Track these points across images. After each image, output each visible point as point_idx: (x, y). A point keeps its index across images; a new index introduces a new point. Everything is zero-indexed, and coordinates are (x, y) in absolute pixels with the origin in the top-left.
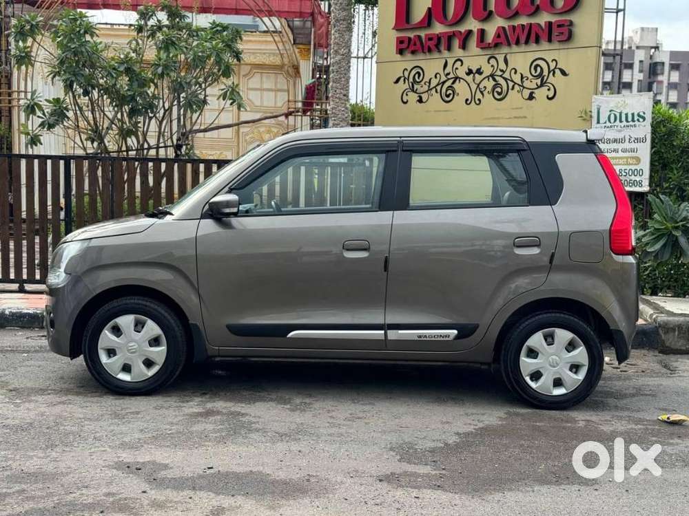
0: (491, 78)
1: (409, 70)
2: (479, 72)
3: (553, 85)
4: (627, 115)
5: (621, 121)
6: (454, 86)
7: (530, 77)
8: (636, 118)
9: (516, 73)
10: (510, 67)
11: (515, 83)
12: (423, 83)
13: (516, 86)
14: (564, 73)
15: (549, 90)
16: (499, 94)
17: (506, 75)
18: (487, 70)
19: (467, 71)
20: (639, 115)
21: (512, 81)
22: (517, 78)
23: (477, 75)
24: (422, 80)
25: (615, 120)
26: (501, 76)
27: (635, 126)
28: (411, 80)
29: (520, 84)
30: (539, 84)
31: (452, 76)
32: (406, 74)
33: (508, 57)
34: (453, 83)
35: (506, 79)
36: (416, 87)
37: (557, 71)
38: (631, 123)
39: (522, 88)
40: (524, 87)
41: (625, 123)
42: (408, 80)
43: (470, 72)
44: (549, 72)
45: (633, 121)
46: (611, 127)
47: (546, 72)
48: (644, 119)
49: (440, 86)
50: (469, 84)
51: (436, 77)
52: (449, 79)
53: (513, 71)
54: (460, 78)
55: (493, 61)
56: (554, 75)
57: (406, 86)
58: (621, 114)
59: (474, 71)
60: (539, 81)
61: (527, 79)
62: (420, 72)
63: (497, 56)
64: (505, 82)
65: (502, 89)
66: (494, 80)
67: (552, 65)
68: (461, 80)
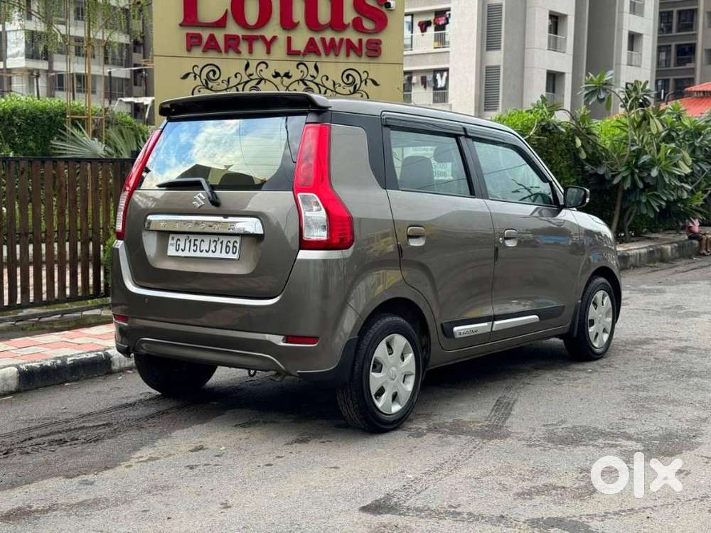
0: (301, 83)
1: (201, 67)
2: (287, 75)
3: (366, 94)
6: (259, 86)
7: (343, 84)
9: (327, 79)
10: (322, 72)
11: (328, 89)
12: (220, 81)
13: (328, 91)
14: (375, 83)
15: (362, 96)
17: (318, 80)
18: (296, 75)
19: (274, 74)
21: (325, 87)
22: (329, 84)
23: (284, 78)
24: (219, 78)
26: (312, 81)
28: (204, 76)
29: (332, 88)
30: (352, 90)
31: (255, 76)
32: (197, 71)
33: (318, 65)
34: (259, 83)
35: (317, 84)
36: (210, 84)
37: (369, 82)
39: (335, 93)
40: (337, 93)
42: (200, 76)
43: (277, 75)
44: (361, 82)
47: (358, 81)
49: (242, 85)
50: (276, 86)
51: (236, 76)
52: (252, 80)
53: (325, 78)
54: (265, 80)
55: (302, 67)
56: (366, 83)
57: (198, 82)
59: (282, 75)
60: (352, 89)
61: (340, 86)
62: (216, 69)
63: (306, 63)
64: (316, 87)
66: (305, 84)
67: (364, 76)
68: (267, 82)
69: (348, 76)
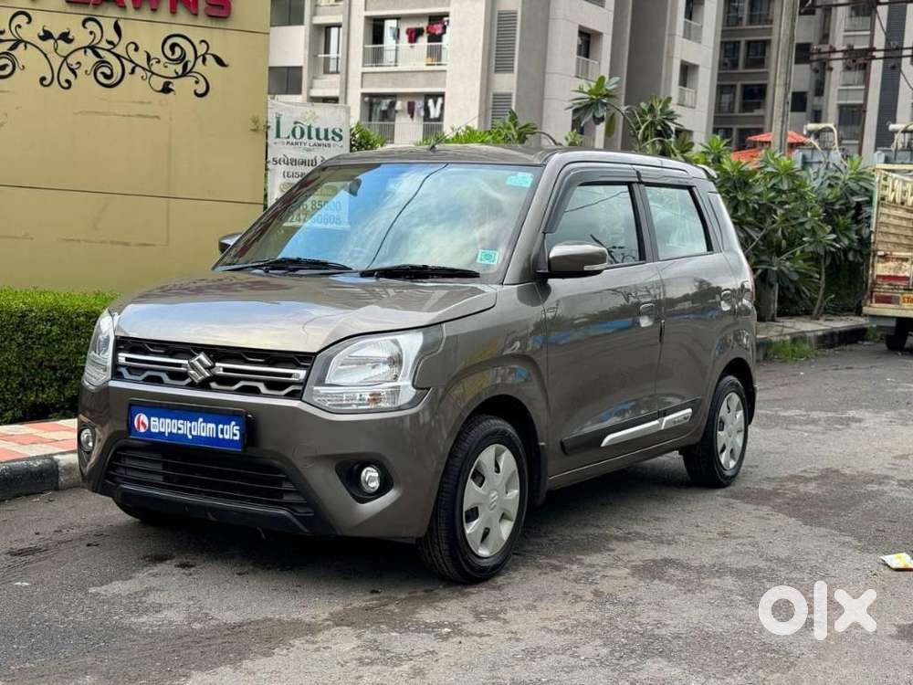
0: (89, 51)
2: (65, 37)
3: (205, 79)
4: (318, 130)
5: (310, 138)
6: (13, 52)
7: (163, 60)
8: (330, 135)
9: (136, 49)
10: (126, 38)
11: (137, 65)
13: (138, 69)
14: (220, 62)
15: (197, 82)
16: (106, 76)
17: (120, 50)
18: (81, 37)
19: (42, 34)
20: (334, 132)
21: (132, 61)
22: (140, 58)
23: (61, 43)
25: (302, 136)
26: (109, 50)
27: (329, 145)
29: (147, 67)
30: (180, 72)
33: (121, 23)
34: (13, 48)
35: (118, 56)
37: (210, 59)
38: (324, 142)
39: (149, 74)
40: (153, 73)
41: (315, 140)
43: (47, 36)
44: (196, 58)
45: (326, 138)
46: (297, 144)
47: (190, 56)
48: (341, 138)
50: (45, 55)
52: (2, 41)
53: (133, 47)
54: (26, 43)
55: (91, 25)
56: (204, 61)
58: (309, 128)
59: (56, 36)
60: (179, 68)
61: (159, 62)
63: (98, 19)
64: (118, 62)
65: (112, 70)
66: (97, 55)
67: (201, 49)
68: (28, 45)
69: (173, 47)
